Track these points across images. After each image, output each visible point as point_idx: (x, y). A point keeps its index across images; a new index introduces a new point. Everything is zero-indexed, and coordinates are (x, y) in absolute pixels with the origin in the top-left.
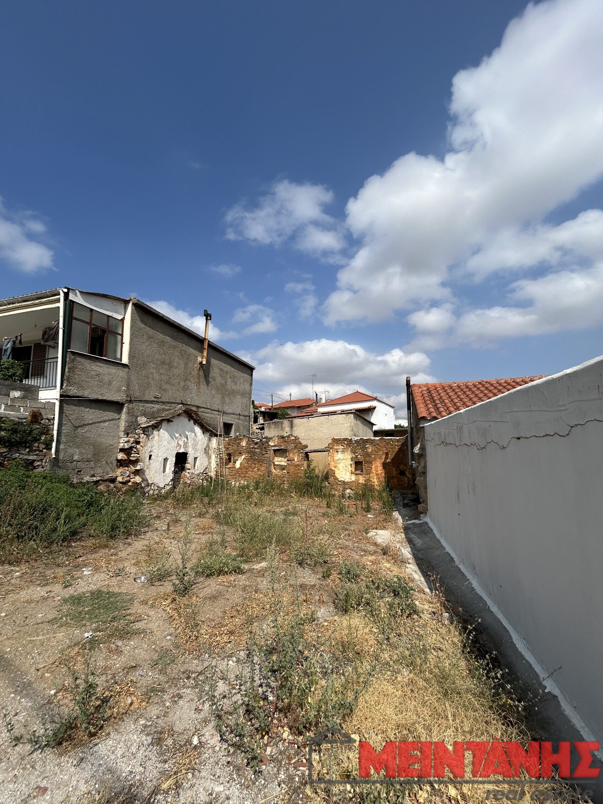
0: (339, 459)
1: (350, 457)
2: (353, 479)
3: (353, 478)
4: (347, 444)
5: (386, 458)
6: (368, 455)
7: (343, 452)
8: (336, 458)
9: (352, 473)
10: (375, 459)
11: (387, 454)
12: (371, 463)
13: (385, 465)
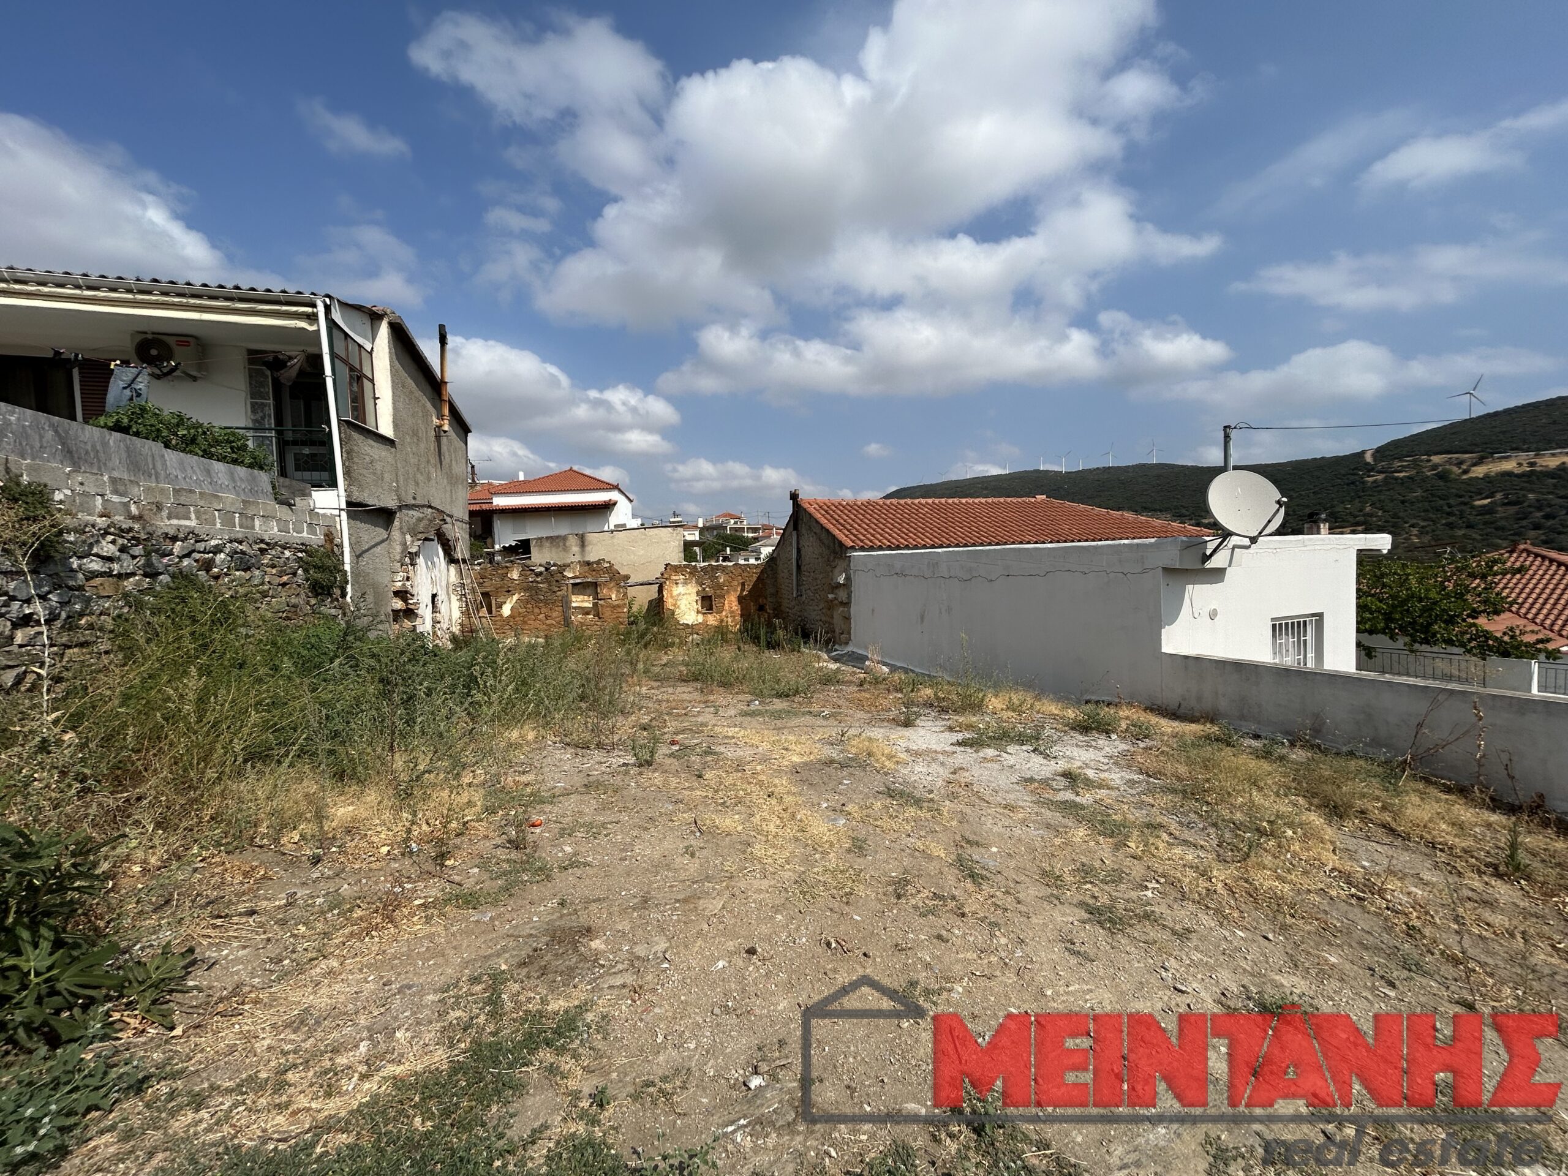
0: (679, 595)
1: (695, 590)
2: (700, 621)
3: (701, 618)
4: (690, 573)
5: (743, 590)
6: (720, 586)
7: (685, 583)
8: (675, 593)
9: (698, 612)
10: (728, 592)
11: (743, 584)
12: (724, 597)
13: (741, 599)
